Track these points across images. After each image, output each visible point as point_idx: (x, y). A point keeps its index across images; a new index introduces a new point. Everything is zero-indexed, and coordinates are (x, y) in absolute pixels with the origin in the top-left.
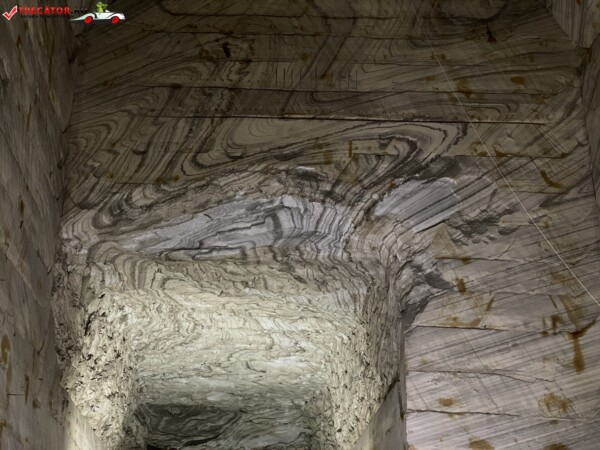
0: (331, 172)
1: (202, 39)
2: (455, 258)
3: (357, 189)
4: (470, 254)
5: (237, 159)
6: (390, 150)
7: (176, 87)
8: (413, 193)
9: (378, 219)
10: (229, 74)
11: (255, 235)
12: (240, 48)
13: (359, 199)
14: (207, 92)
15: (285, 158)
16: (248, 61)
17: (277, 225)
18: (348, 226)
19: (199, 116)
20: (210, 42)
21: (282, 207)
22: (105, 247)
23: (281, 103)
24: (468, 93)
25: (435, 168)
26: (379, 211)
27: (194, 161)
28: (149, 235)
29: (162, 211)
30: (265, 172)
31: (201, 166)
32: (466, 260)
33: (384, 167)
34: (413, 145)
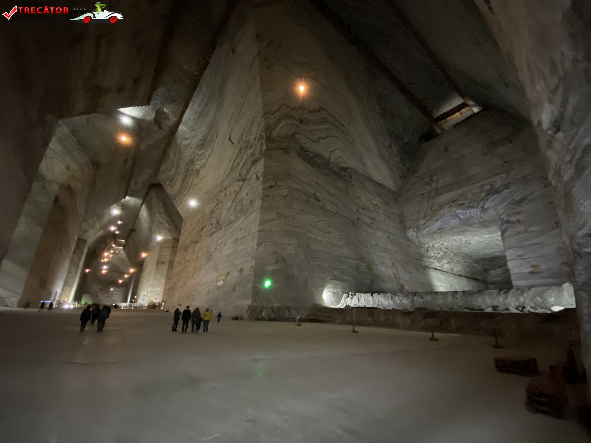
0: (468, 201)
1: (425, 180)
2: (514, 213)
3: (476, 203)
4: (519, 211)
5: (441, 206)
6: (484, 189)
7: (422, 194)
8: (495, 199)
9: (486, 209)
10: (434, 186)
11: (455, 222)
12: (435, 178)
13: (478, 205)
14: (429, 192)
15: (454, 202)
16: (437, 181)
17: (460, 218)
18: (479, 213)
19: (429, 199)
20: (427, 180)
21: (459, 213)
22: (419, 235)
23: (449, 188)
24: (506, 162)
25: (501, 189)
26: (486, 206)
27: (431, 210)
28: (428, 229)
29: (428, 224)
30: (449, 207)
31: (433, 211)
32: (518, 213)
33: (483, 195)
34: (491, 185)
